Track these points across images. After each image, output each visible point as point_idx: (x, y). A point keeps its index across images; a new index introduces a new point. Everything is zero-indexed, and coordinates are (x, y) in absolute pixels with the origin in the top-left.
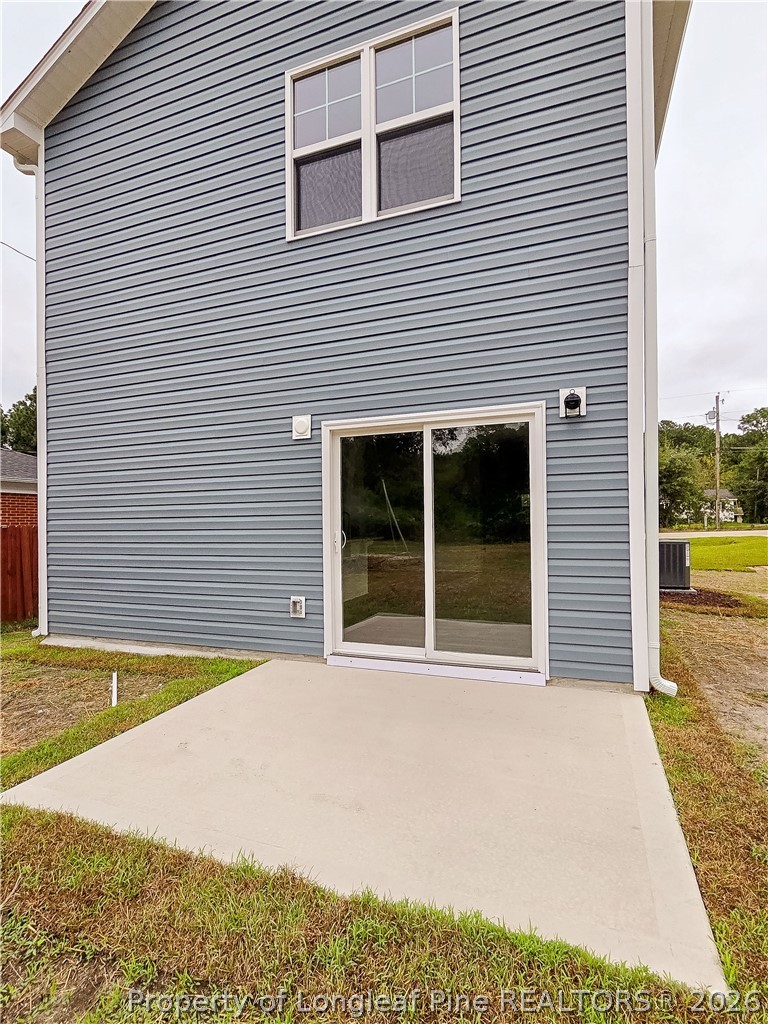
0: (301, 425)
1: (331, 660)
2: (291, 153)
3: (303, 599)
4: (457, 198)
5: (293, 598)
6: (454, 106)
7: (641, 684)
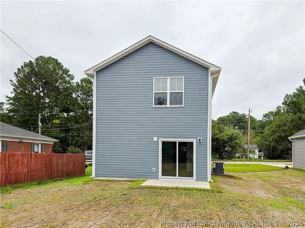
0: (155, 139)
1: (160, 179)
2: (154, 92)
3: (155, 169)
4: (183, 106)
5: (153, 169)
6: (183, 91)
7: (209, 181)
